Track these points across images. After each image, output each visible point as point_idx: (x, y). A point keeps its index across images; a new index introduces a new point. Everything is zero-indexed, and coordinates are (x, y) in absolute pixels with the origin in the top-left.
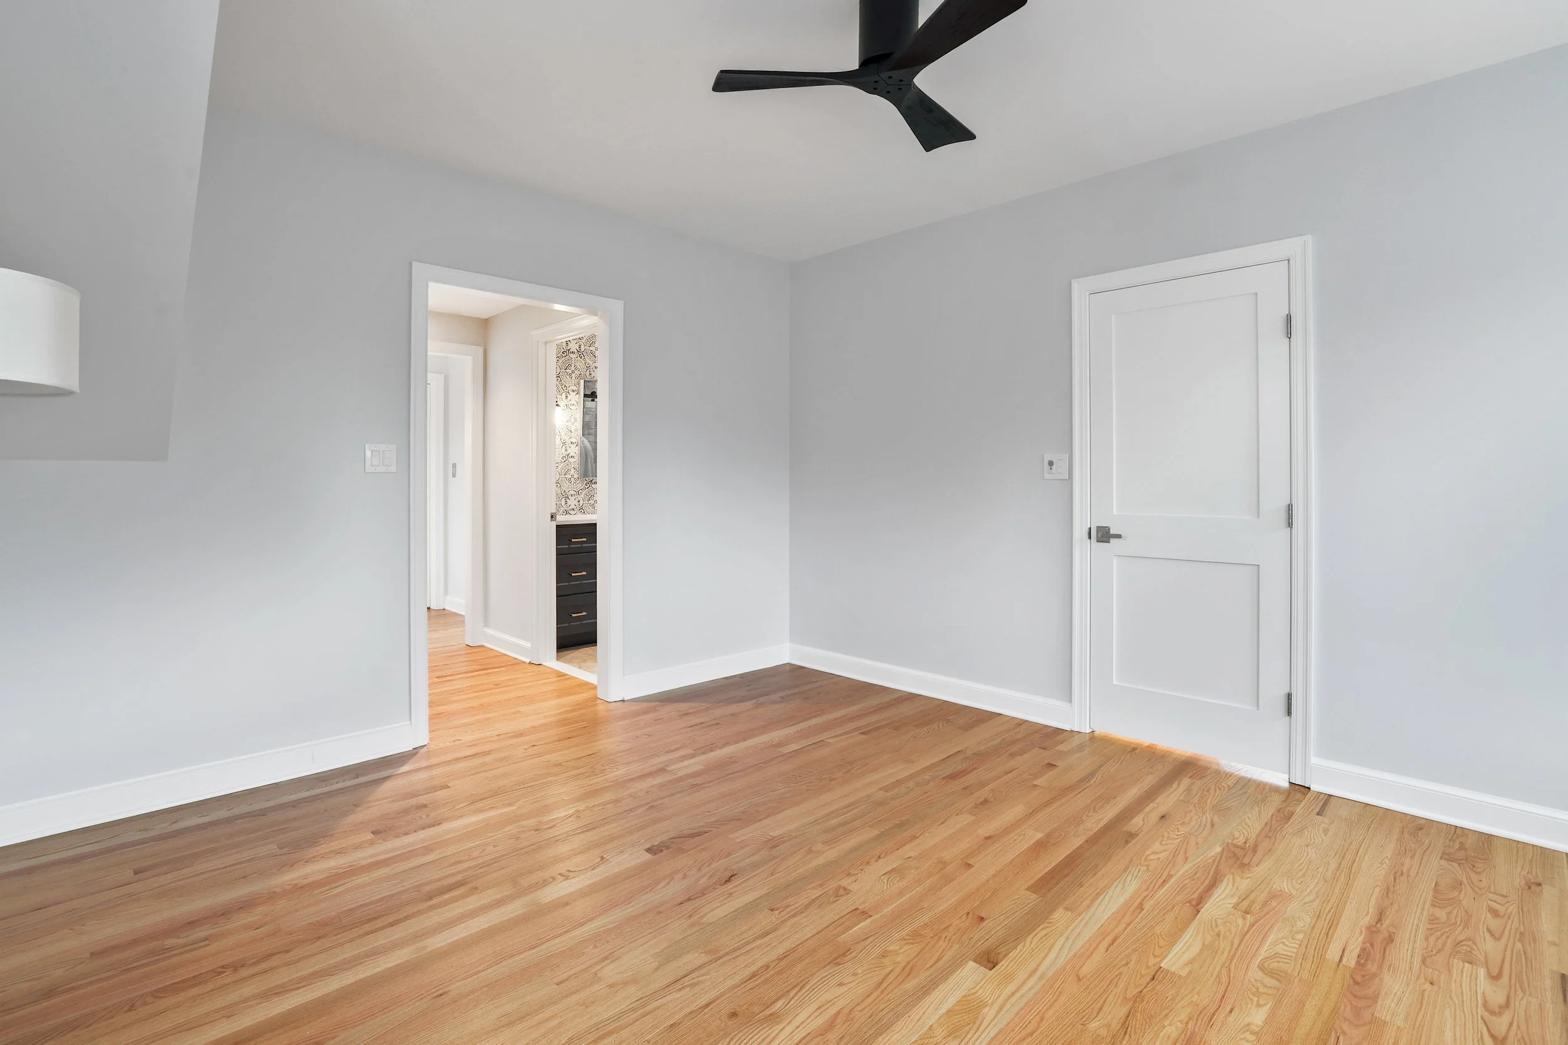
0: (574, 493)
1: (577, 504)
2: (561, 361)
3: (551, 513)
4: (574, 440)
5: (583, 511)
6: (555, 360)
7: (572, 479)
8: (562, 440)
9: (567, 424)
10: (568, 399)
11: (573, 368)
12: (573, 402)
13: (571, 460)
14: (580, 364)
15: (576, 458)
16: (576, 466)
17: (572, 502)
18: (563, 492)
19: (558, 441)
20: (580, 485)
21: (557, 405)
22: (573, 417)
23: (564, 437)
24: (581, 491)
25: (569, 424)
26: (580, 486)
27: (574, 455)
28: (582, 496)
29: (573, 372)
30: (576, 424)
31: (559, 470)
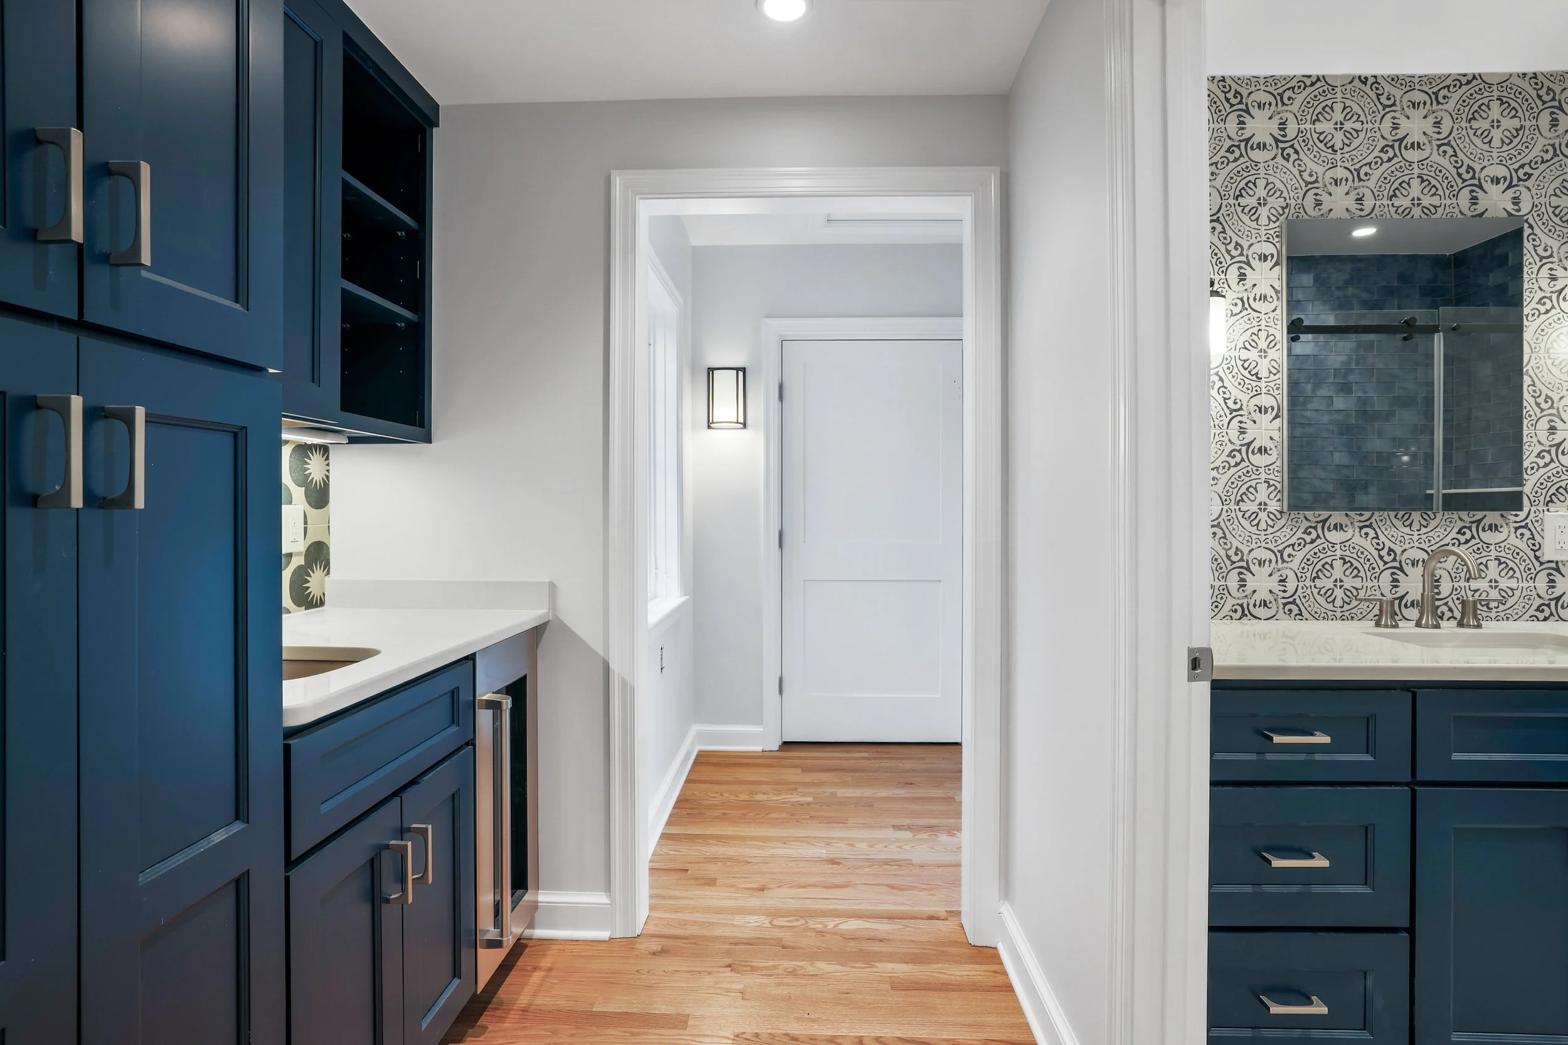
0: (1267, 555)
1: (1276, 588)
2: (1223, 174)
3: (1191, 651)
4: (1266, 401)
5: (1295, 610)
6: (1207, 170)
7: (1263, 516)
8: (1230, 403)
9: (1244, 354)
10: (1248, 283)
11: (1261, 192)
12: (1264, 289)
13: (1258, 460)
14: (1286, 177)
15: (1274, 453)
16: (1275, 478)
17: (1262, 583)
18: (1231, 553)
19: (1216, 406)
20: (1287, 531)
21: (1215, 293)
22: (1263, 335)
23: (1235, 393)
24: (1289, 550)
25: (1253, 355)
26: (1287, 533)
27: (1269, 444)
28: (1295, 565)
29: (1262, 202)
30: (1273, 354)
31: (1219, 488)
